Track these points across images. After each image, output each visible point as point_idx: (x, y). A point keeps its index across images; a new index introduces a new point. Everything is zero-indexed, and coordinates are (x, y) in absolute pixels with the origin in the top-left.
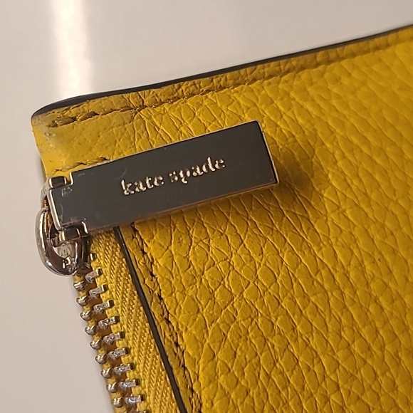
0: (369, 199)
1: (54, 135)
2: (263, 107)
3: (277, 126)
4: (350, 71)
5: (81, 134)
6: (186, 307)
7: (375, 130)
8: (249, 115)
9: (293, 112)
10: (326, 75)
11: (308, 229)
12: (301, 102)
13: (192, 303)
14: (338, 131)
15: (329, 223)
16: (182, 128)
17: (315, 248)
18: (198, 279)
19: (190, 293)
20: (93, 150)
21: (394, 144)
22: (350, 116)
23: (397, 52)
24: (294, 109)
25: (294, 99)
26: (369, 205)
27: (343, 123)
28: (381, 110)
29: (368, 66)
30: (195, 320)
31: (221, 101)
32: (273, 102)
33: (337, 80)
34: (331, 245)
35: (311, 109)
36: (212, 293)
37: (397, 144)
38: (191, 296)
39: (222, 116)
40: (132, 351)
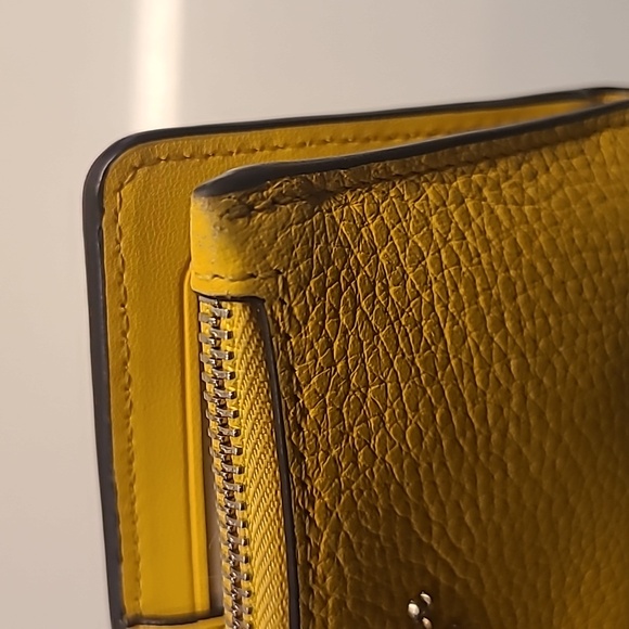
0: (536, 347)
1: (226, 230)
2: (452, 207)
3: (465, 238)
4: (549, 164)
5: (257, 232)
6: (325, 469)
7: (561, 256)
8: (438, 219)
9: (482, 219)
10: (525, 167)
11: (469, 381)
12: (492, 204)
13: (333, 465)
14: (524, 252)
15: (491, 375)
16: (363, 230)
17: (469, 405)
18: (345, 437)
19: (334, 452)
20: (268, 258)
21: (576, 277)
22: (540, 232)
23: (602, 143)
24: (485, 214)
25: (485, 199)
26: (534, 356)
27: (531, 241)
28: (571, 228)
29: (568, 159)
30: (331, 485)
31: (409, 193)
32: (463, 202)
33: (534, 176)
34: (485, 403)
35: (502, 217)
36: (355, 455)
37: (580, 277)
38: (334, 457)
39: (408, 217)
40: (249, 508)
